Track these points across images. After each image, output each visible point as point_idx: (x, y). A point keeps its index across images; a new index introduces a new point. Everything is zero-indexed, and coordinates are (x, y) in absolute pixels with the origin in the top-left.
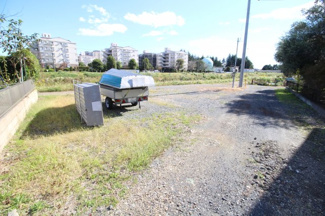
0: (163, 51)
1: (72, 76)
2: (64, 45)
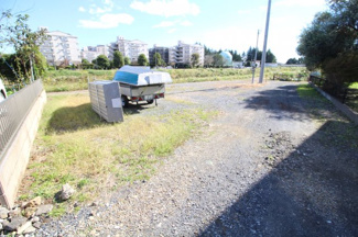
0: (177, 44)
1: (76, 74)
2: (64, 39)
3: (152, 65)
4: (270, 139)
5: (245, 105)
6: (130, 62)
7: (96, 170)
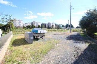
0: (48, 23)
1: (21, 30)
2: (19, 21)
3: (42, 28)
4: (75, 49)
5: (67, 39)
6: (36, 27)
7: (24, 58)
